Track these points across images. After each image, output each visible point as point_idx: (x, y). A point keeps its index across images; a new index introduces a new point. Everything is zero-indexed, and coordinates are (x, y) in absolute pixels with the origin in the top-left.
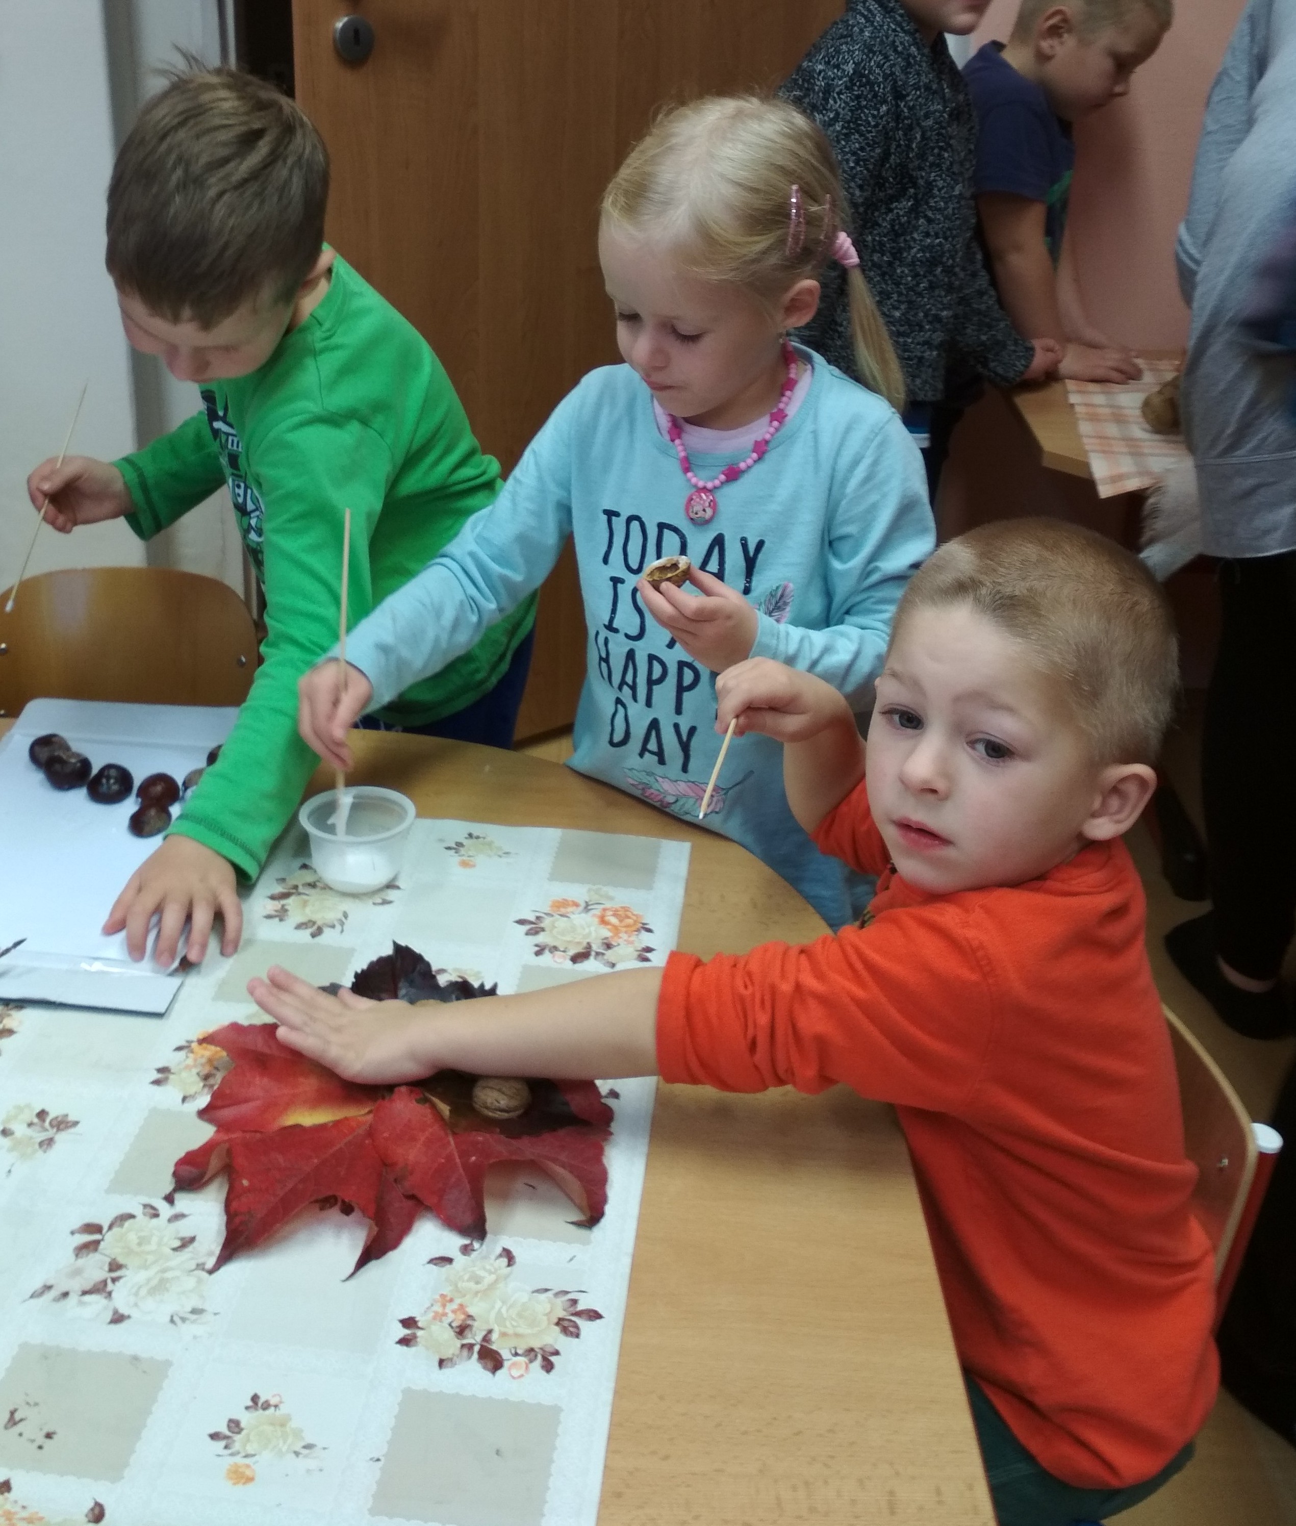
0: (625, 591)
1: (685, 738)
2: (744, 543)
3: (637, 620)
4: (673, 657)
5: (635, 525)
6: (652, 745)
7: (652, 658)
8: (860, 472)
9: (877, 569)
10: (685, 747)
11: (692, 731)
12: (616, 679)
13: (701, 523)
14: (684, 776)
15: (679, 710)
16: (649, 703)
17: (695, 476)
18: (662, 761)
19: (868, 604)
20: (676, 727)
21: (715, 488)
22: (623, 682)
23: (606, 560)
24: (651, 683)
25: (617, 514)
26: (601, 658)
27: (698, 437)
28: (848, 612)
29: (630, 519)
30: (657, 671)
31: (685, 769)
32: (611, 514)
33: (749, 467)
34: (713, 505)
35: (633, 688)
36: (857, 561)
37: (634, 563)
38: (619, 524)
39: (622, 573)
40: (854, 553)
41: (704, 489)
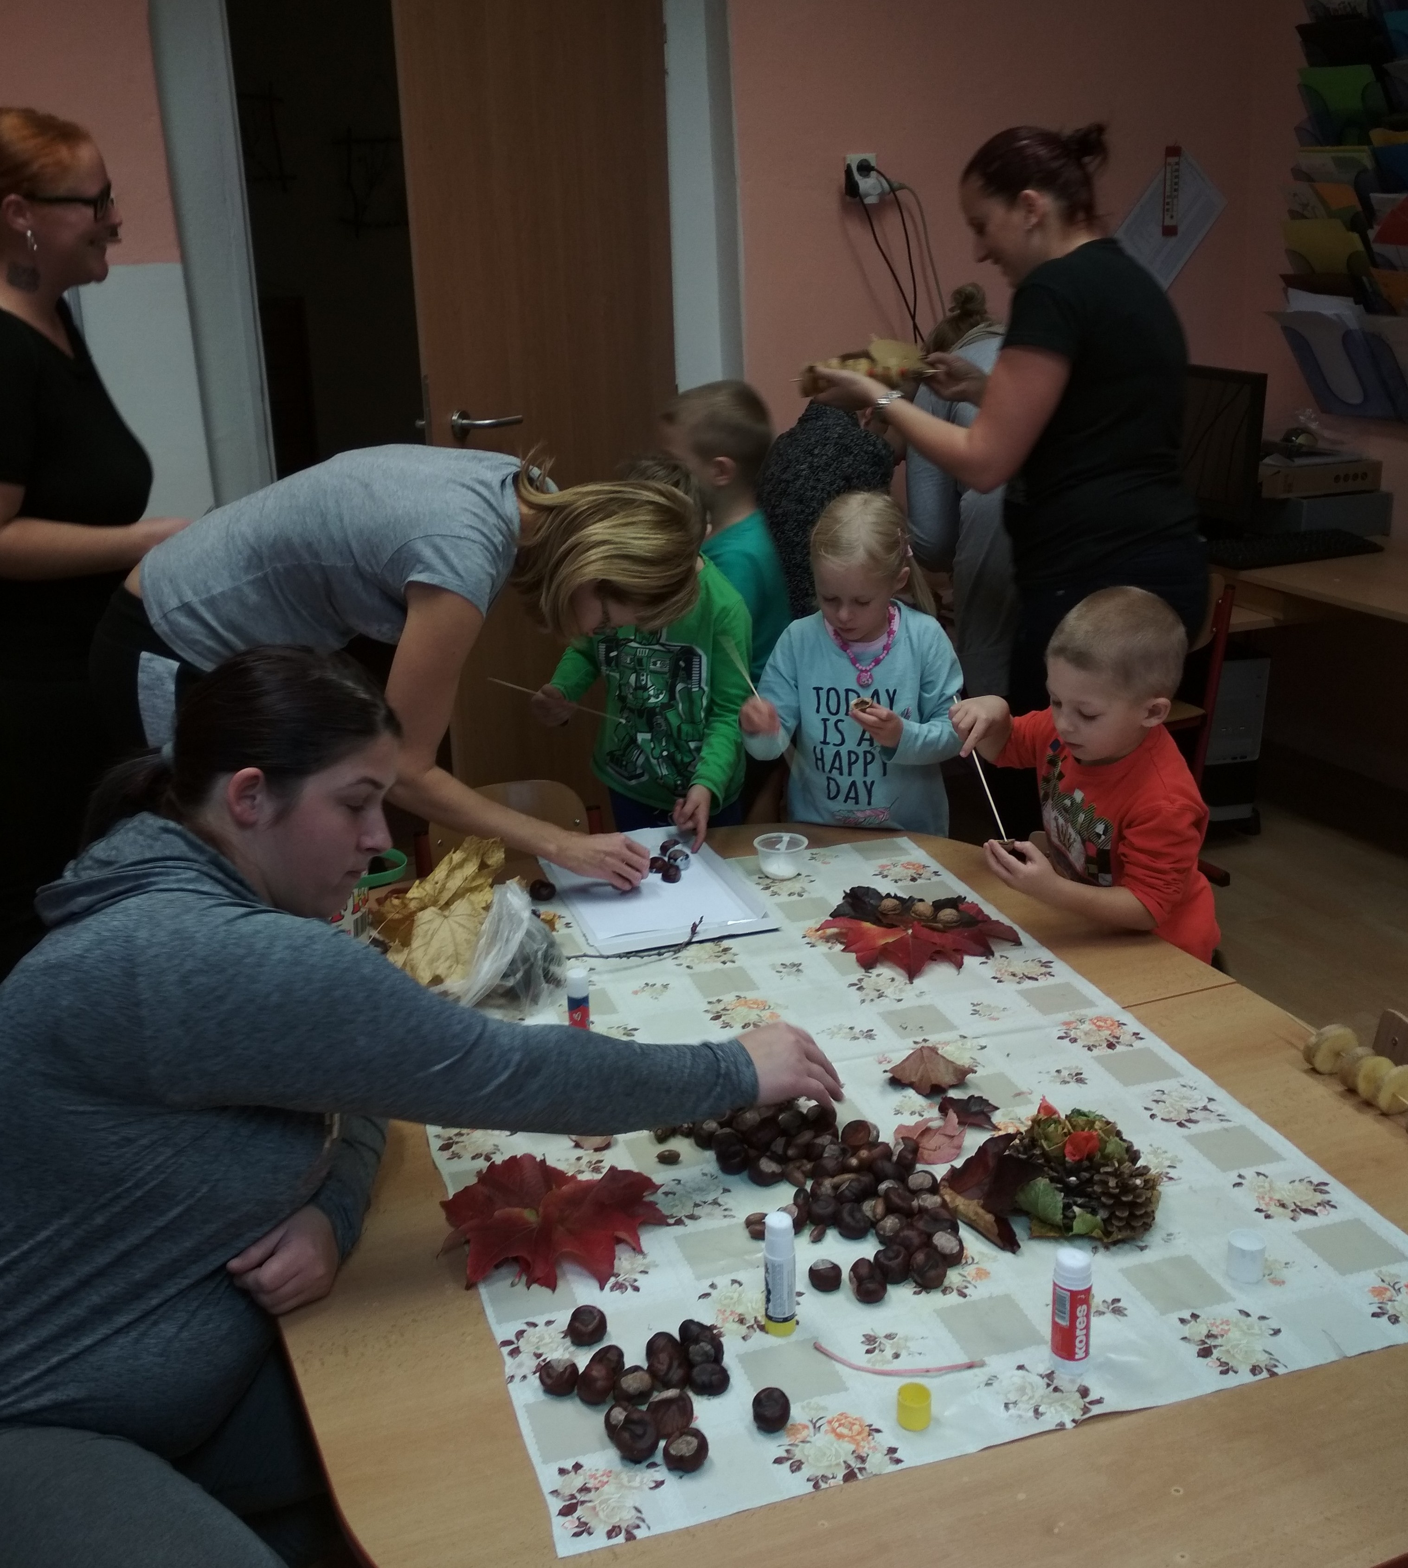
0: (831, 724)
1: (869, 786)
2: (887, 691)
3: (840, 736)
4: (860, 751)
5: (832, 693)
6: (852, 795)
7: (850, 752)
8: (933, 650)
9: (944, 694)
10: (869, 793)
11: (873, 783)
12: (827, 767)
13: (865, 686)
14: (869, 807)
15: (865, 775)
16: (850, 774)
17: (861, 665)
18: (857, 803)
19: (940, 712)
20: (865, 782)
21: (870, 669)
22: (832, 767)
23: (818, 711)
24: (850, 764)
25: (821, 689)
26: (817, 759)
27: (857, 648)
28: (931, 717)
29: (829, 690)
30: (853, 758)
31: (869, 803)
32: (818, 689)
33: (884, 657)
34: (871, 676)
35: (840, 769)
36: (936, 692)
37: (834, 710)
38: (823, 694)
39: (826, 715)
40: (934, 688)
41: (866, 671)
